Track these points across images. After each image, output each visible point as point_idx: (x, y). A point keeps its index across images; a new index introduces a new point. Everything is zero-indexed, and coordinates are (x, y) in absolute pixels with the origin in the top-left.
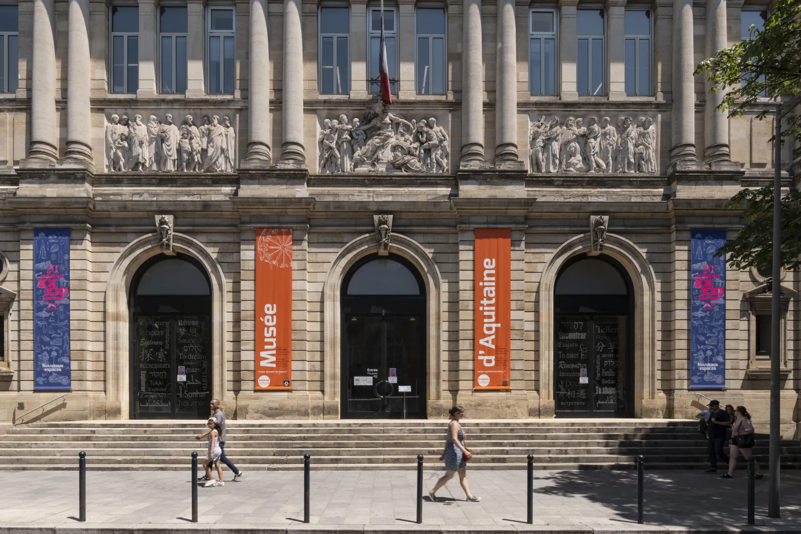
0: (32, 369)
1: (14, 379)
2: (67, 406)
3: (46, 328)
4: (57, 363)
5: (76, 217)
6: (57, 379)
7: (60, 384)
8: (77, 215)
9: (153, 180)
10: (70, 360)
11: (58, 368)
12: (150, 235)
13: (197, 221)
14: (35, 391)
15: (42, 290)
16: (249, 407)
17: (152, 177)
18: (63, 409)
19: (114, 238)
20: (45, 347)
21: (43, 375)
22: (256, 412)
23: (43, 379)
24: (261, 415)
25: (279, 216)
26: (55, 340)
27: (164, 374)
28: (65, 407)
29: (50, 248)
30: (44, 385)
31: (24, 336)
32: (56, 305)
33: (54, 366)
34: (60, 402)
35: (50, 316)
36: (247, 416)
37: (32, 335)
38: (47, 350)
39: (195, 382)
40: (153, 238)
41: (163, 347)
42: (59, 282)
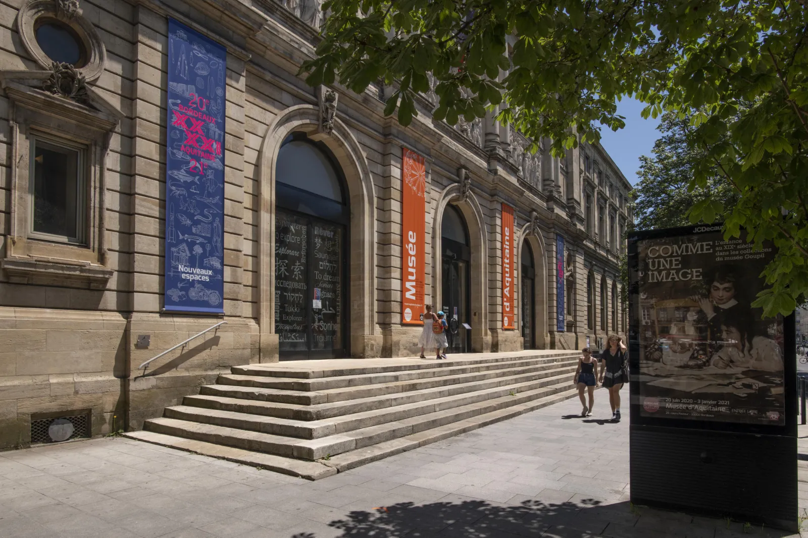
0: (157, 272)
1: (109, 286)
2: (221, 340)
3: (186, 201)
4: (202, 267)
5: (231, 33)
6: (201, 294)
7: (206, 304)
8: (234, 32)
9: (308, 33)
10: (223, 264)
11: (203, 275)
12: (311, 106)
13: (351, 111)
14: (163, 314)
15: (181, 132)
16: (401, 342)
17: (309, 29)
18: (214, 347)
19: (267, 90)
20: (183, 235)
21: (180, 285)
22: (405, 349)
23: (181, 293)
24: (408, 352)
25: (416, 141)
26: (199, 226)
27: (300, 297)
28: (217, 345)
29: (195, 65)
30: (180, 303)
31: (142, 206)
32: (202, 165)
33: (198, 271)
34: (210, 336)
35: (193, 183)
36: (400, 353)
37: (157, 208)
38: (187, 241)
39: (330, 310)
40: (311, 111)
41: (299, 258)
42: (208, 130)
